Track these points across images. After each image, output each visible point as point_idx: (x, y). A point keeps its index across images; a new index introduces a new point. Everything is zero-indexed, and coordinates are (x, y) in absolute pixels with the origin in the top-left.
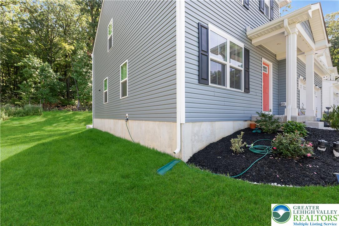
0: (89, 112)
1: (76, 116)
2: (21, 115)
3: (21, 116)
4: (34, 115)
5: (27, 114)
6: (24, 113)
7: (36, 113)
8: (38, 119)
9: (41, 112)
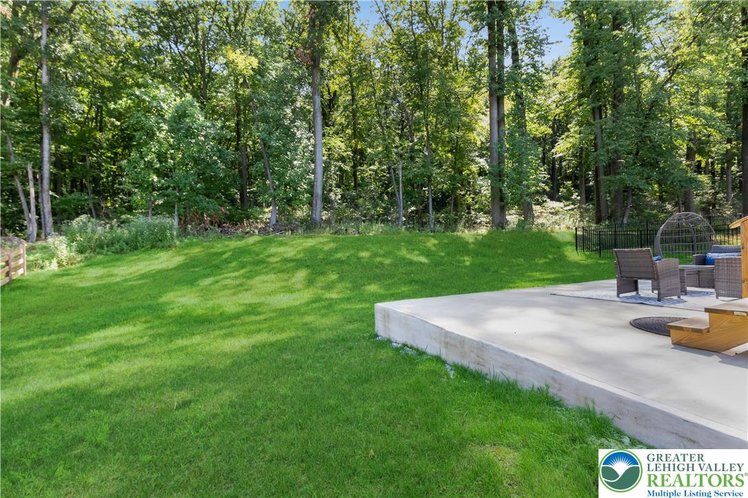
0: (306, 235)
1: (273, 250)
2: (116, 249)
3: (116, 253)
4: (153, 247)
5: (133, 246)
6: (127, 244)
7: (157, 242)
8: (164, 260)
9: (173, 239)
